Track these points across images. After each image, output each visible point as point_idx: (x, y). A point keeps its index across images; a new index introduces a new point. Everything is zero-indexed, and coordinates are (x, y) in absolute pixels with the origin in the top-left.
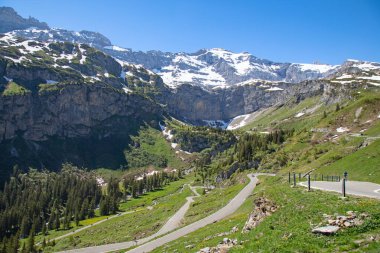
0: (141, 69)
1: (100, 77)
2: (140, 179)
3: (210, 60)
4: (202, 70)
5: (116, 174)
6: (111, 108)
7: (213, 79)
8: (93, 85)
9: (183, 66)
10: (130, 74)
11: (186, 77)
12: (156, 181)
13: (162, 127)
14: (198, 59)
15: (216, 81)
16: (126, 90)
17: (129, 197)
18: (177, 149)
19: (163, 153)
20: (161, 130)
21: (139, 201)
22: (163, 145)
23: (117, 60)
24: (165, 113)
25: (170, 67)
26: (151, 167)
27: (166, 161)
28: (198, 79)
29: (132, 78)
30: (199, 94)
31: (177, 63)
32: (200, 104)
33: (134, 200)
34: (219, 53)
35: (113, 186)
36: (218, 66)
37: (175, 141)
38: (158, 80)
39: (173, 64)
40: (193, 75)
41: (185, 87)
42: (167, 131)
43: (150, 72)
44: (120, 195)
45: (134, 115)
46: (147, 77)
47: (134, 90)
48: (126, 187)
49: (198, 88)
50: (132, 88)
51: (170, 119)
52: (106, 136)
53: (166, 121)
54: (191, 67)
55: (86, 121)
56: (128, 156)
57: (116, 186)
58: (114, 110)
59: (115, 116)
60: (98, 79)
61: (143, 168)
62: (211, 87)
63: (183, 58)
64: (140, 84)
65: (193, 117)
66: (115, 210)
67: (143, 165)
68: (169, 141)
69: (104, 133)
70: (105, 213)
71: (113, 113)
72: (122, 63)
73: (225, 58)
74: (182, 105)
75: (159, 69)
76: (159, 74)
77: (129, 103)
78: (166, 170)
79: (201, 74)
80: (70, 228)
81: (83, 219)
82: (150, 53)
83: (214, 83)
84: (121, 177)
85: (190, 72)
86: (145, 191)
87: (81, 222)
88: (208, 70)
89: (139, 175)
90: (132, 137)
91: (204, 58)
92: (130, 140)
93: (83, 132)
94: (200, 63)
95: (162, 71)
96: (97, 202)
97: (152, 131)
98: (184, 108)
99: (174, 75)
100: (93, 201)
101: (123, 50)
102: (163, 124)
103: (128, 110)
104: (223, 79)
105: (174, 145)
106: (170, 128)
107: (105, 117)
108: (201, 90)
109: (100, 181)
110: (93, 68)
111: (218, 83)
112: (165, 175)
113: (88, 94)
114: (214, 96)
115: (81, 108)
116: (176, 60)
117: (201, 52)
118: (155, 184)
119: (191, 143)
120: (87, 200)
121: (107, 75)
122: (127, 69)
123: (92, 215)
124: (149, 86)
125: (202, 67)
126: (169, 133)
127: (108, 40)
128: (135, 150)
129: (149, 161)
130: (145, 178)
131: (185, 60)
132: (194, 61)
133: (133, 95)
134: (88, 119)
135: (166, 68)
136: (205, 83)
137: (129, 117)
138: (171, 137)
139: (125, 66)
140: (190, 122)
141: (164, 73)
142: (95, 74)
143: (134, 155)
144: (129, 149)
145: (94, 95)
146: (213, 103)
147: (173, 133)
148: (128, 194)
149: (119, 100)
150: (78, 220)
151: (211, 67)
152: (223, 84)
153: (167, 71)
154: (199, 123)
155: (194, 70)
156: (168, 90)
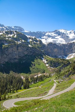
0: (35, 38)
1: (21, 42)
2: (35, 77)
3: (59, 34)
4: (56, 38)
5: (27, 75)
6: (25, 52)
7: (60, 41)
8: (19, 45)
9: (49, 36)
10: (31, 40)
11: (50, 40)
12: (41, 78)
13: (43, 58)
14: (55, 33)
15: (62, 41)
16: (30, 46)
17: (32, 83)
18: (48, 66)
19: (43, 68)
20: (42, 60)
21: (36, 85)
22: (43, 65)
23: (26, 35)
24: (43, 54)
25: (45, 37)
26: (39, 73)
27: (45, 71)
28: (55, 41)
29: (32, 42)
30: (56, 46)
31: (47, 35)
32: (56, 50)
33: (34, 84)
34: (62, 31)
35: (27, 79)
36: (62, 36)
37: (47, 64)
38: (41, 42)
39: (45, 36)
40: (53, 39)
41: (50, 44)
42: (44, 60)
43: (38, 39)
44: (29, 82)
45: (33, 54)
46: (37, 41)
47: (32, 46)
48: (31, 80)
49: (55, 44)
50: (32, 45)
51: (45, 56)
52: (23, 62)
53: (44, 56)
54: (52, 37)
55: (17, 57)
56: (31, 69)
57: (28, 79)
58: (26, 53)
59: (26, 55)
60: (20, 42)
61: (36, 73)
62: (60, 43)
63: (49, 33)
64: (34, 44)
65: (53, 55)
66: (28, 87)
67: (36, 72)
68: (45, 64)
69: (23, 61)
70: (25, 88)
71: (26, 54)
72: (28, 36)
73: (65, 32)
74: (49, 51)
75: (41, 38)
76: (41, 39)
77: (31, 50)
78: (44, 74)
79: (56, 39)
80: (14, 93)
81: (18, 90)
82: (37, 32)
83: (61, 42)
84: (29, 76)
85: (52, 38)
86: (38, 81)
87: (18, 91)
88: (58, 37)
89: (35, 76)
90: (32, 62)
91: (57, 33)
92: (32, 64)
93: (16, 61)
94: (55, 35)
95: (42, 38)
96: (22, 84)
97: (39, 60)
98: (50, 51)
99: (46, 40)
100: (21, 84)
101: (28, 32)
102: (43, 57)
103: (31, 53)
104: (64, 40)
105: (47, 65)
106: (45, 59)
107: (23, 55)
108: (56, 45)
109: (22, 77)
110: (19, 39)
111: (62, 42)
112: (44, 76)
113: (17, 48)
114: (61, 47)
115: (15, 53)
116: (46, 34)
117: (56, 31)
118: (41, 79)
119: (53, 64)
120: (19, 84)
121: (23, 41)
122: (30, 38)
123: (21, 89)
124: (38, 44)
125: (56, 36)
126: (45, 61)
127: (23, 29)
128: (33, 67)
129: (38, 71)
130: (37, 77)
131: (50, 34)
132: (53, 34)
133: (32, 48)
134: (17, 56)
135: (43, 37)
136: (57, 42)
137: (31, 55)
138: (46, 62)
139: (29, 37)
140: (52, 56)
141: (42, 39)
142: (19, 41)
143: (33, 69)
144: (31, 66)
145: (19, 48)
146: (61, 49)
147: (47, 61)
148: (32, 82)
149: (28, 49)
150: (17, 90)
151: (59, 36)
152: (64, 42)
153: (43, 38)
154: (56, 57)
155: (53, 37)
156: (44, 45)
